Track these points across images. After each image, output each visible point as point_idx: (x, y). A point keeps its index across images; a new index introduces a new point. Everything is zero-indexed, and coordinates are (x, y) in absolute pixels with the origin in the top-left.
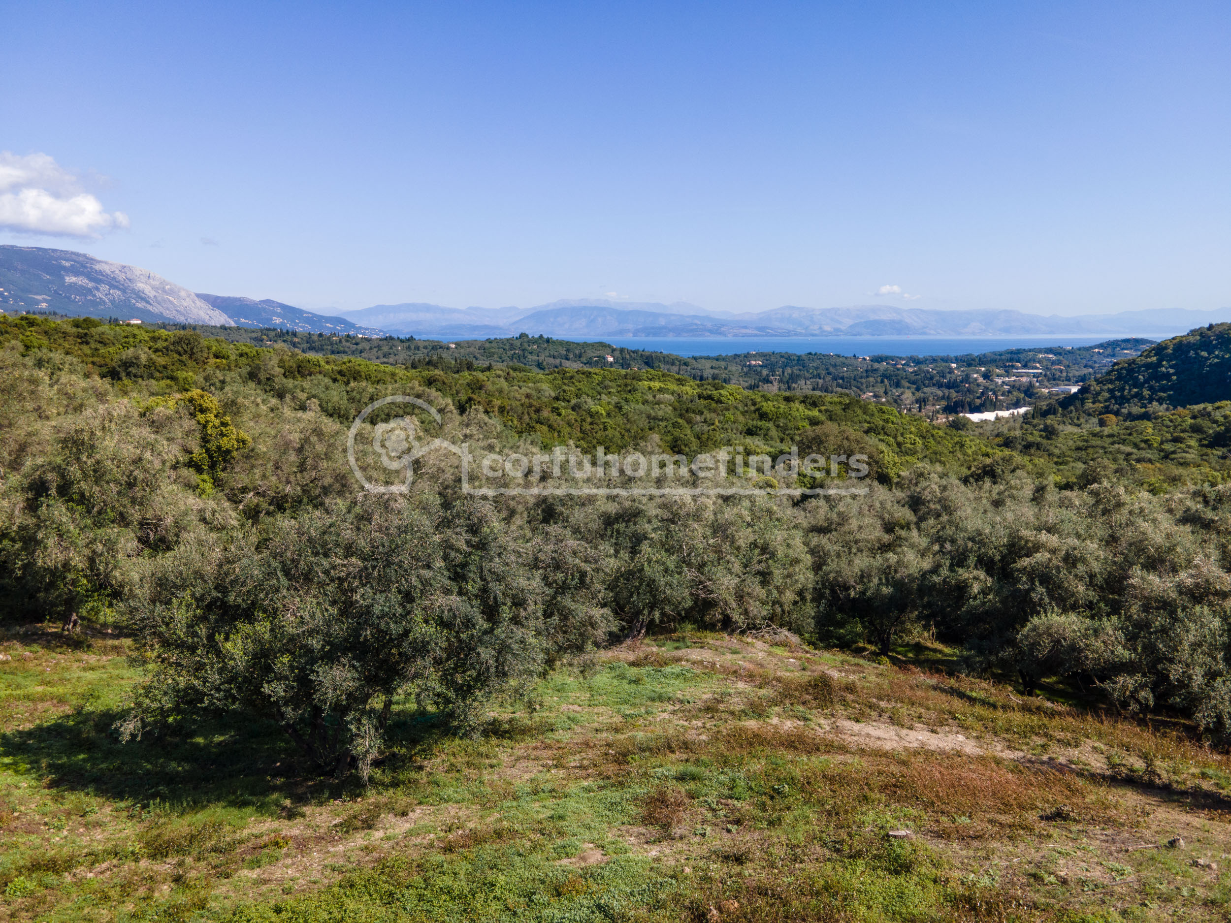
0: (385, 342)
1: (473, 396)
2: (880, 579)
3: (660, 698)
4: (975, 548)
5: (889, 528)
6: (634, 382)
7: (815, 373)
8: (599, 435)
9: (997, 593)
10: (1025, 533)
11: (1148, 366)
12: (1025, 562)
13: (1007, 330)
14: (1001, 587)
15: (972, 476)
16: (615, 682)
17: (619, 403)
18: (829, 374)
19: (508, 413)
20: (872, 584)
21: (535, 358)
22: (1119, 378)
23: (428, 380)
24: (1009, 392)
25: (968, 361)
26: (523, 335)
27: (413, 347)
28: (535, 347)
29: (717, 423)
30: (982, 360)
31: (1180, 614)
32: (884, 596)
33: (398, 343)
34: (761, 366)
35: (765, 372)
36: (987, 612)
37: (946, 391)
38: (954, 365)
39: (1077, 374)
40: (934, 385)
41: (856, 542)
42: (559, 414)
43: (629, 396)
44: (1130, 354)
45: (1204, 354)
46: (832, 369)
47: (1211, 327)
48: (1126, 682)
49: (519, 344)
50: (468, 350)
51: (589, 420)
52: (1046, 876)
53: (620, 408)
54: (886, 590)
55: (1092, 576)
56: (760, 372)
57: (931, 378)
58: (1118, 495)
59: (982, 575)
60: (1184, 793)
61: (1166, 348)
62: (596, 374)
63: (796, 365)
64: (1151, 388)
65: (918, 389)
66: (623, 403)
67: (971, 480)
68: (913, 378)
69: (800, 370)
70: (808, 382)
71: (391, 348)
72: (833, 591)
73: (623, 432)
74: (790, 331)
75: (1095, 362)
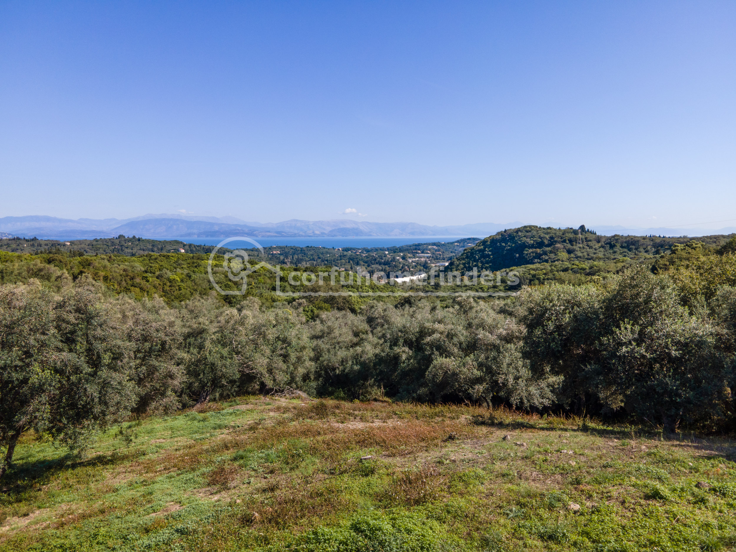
0: (13, 241)
1: (83, 270)
2: (353, 362)
3: (220, 427)
4: (402, 335)
5: (356, 334)
6: (199, 261)
7: (311, 258)
8: (176, 293)
9: (415, 358)
10: (427, 325)
11: (480, 251)
12: (428, 339)
13: (413, 234)
14: (417, 355)
15: (399, 304)
16: (189, 422)
17: (188, 273)
18: (319, 258)
19: (110, 280)
20: (348, 365)
21: (130, 251)
22: (467, 257)
23: (48, 260)
24: (416, 266)
25: (394, 250)
26: (121, 236)
27: (36, 245)
28: (130, 244)
29: (253, 284)
30: (401, 250)
31: (502, 350)
32: (355, 371)
33: (24, 242)
34: (280, 254)
35: (282, 258)
36: (410, 370)
37: (384, 267)
38: (387, 252)
39: (448, 256)
40: (377, 263)
41: (338, 343)
42: (148, 281)
43: (196, 269)
44: (471, 245)
45: (504, 244)
46: (321, 256)
47: (505, 231)
48: (480, 388)
49: (118, 242)
50: (80, 246)
51: (168, 284)
52: (444, 461)
53: (190, 277)
54: (356, 368)
55: (461, 344)
56: (279, 258)
57: (375, 260)
58: (470, 303)
59: (407, 349)
60: (508, 425)
61: (487, 242)
62: (173, 256)
63: (301, 253)
64: (482, 262)
65: (369, 266)
66: (192, 273)
67: (399, 306)
68: (366, 259)
69: (303, 256)
70: (308, 263)
71: (18, 245)
72: (326, 372)
73: (192, 291)
74: (296, 234)
75: (456, 250)
